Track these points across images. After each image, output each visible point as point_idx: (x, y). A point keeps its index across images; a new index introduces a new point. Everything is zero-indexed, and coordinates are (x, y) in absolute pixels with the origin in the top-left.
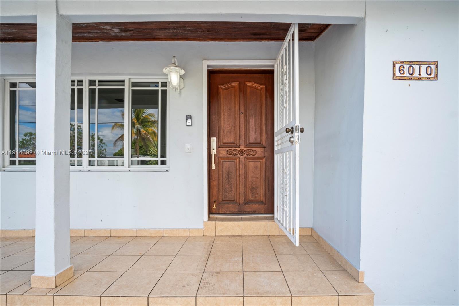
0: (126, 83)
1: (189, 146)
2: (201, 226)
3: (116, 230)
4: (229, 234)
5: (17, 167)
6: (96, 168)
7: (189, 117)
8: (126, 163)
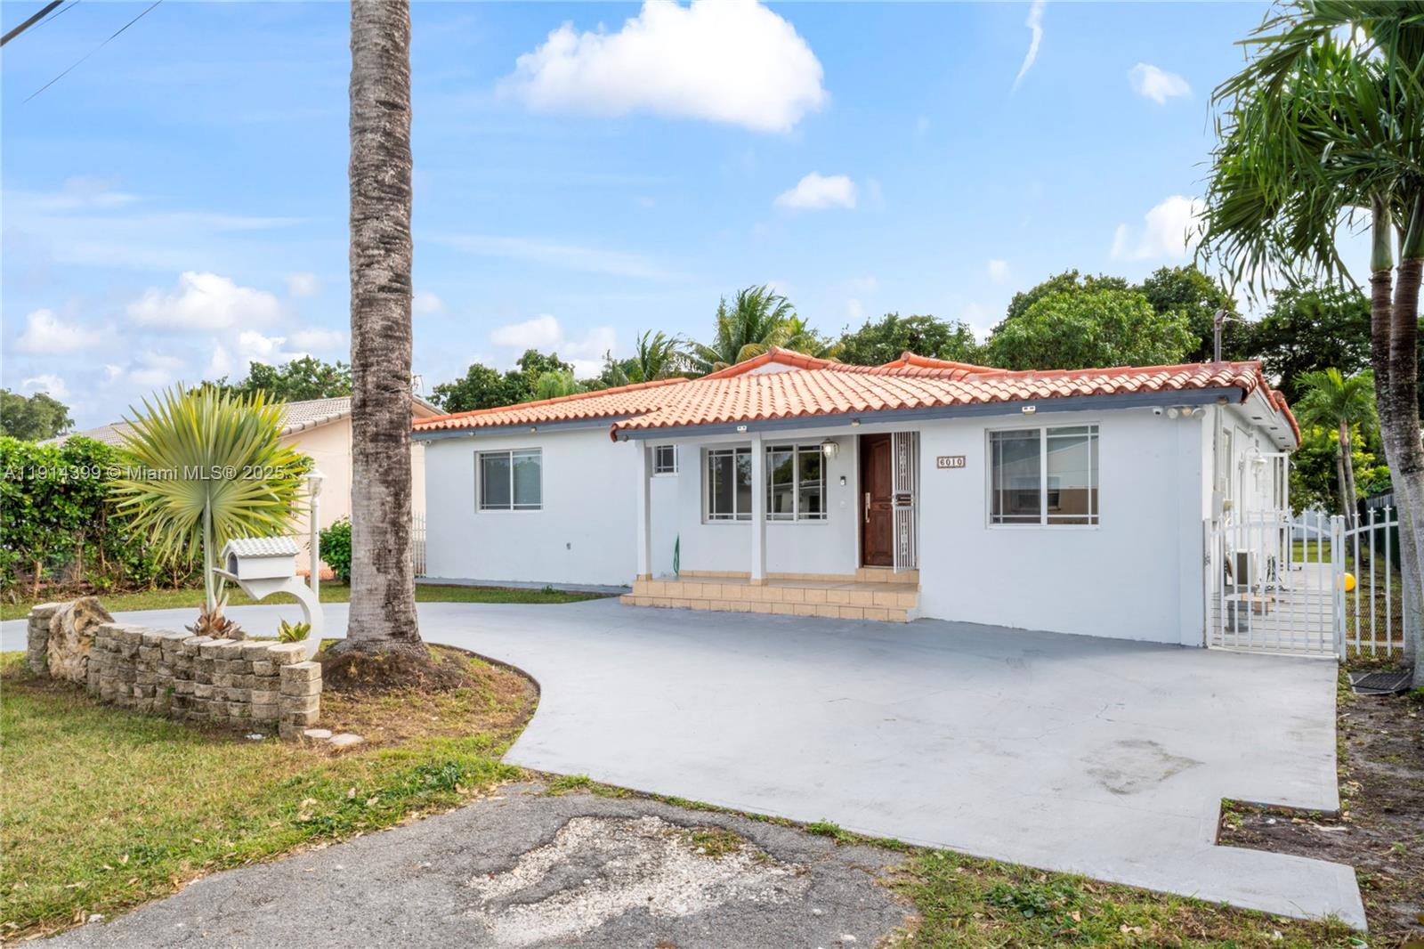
0: (795, 448)
1: (843, 503)
2: (853, 573)
3: (789, 574)
4: (876, 580)
5: (714, 521)
6: (773, 521)
7: (843, 478)
8: (795, 518)
